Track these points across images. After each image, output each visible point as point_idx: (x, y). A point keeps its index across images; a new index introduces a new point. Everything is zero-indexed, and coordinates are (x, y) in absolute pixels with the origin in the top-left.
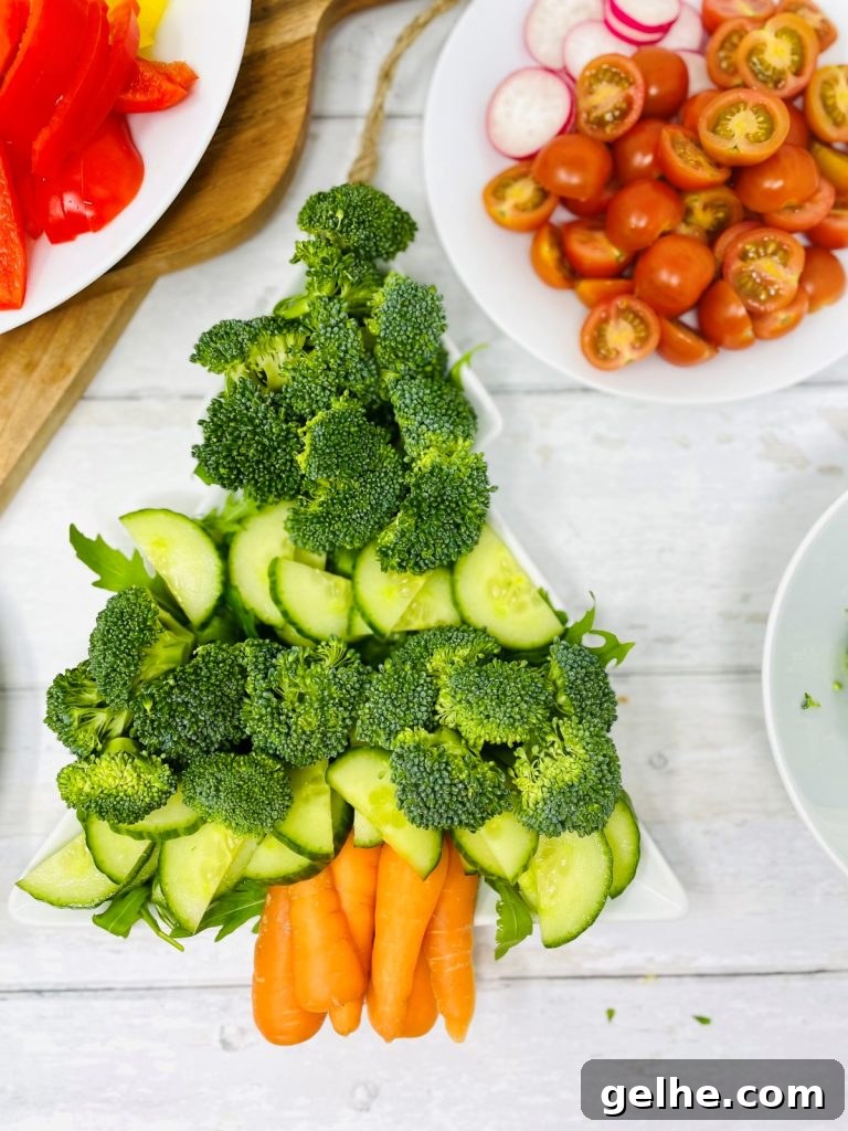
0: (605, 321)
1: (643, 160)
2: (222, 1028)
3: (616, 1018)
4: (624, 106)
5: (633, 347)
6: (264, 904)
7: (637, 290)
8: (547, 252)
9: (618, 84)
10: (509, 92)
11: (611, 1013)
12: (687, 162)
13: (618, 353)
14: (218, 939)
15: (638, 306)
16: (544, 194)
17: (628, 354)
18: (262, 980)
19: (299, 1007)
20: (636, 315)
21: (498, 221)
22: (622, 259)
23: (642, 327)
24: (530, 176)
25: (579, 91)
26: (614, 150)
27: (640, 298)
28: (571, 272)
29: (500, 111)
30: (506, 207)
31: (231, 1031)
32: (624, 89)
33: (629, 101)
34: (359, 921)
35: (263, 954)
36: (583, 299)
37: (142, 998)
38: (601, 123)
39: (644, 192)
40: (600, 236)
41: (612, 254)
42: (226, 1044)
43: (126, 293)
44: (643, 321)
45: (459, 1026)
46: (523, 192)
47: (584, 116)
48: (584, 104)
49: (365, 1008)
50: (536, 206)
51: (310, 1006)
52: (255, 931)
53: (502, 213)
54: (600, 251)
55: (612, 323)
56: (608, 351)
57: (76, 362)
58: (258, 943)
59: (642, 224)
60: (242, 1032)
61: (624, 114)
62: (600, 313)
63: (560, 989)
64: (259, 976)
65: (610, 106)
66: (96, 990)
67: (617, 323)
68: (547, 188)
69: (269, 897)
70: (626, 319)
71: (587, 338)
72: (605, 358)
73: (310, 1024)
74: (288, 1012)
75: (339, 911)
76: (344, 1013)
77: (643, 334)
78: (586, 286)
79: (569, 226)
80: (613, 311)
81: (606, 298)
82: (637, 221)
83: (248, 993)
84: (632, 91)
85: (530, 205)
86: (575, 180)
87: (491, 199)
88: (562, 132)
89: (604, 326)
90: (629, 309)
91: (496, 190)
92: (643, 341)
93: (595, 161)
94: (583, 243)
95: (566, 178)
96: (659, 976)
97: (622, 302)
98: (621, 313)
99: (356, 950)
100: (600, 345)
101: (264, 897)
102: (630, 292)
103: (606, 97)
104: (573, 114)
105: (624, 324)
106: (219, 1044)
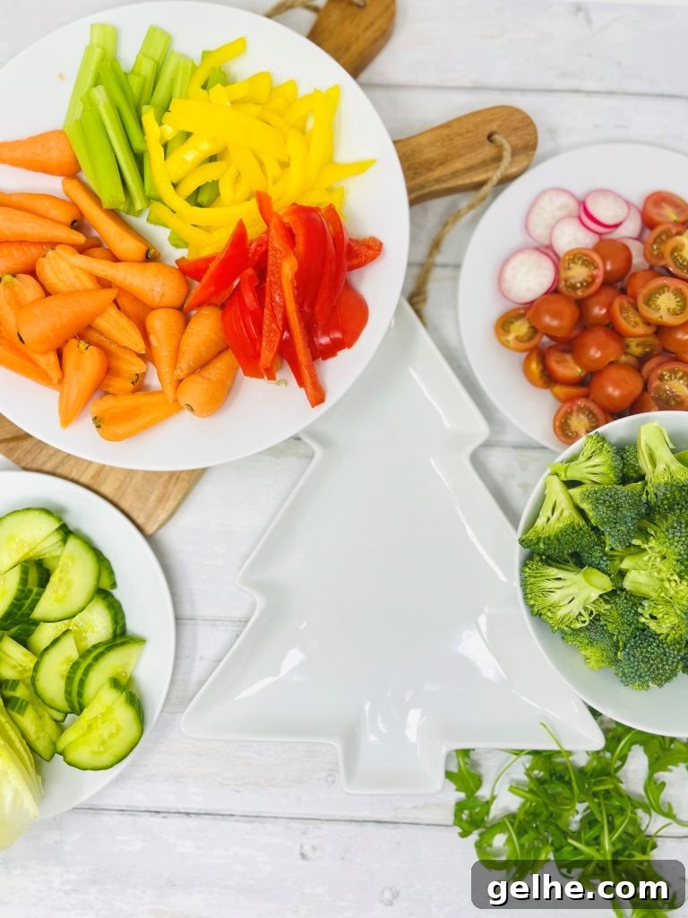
0: (571, 413)
1: (599, 311)
2: (302, 846)
4: (590, 280)
7: (592, 396)
8: (535, 367)
9: (586, 266)
10: (515, 262)
12: (629, 323)
13: (577, 434)
15: (593, 407)
16: (534, 331)
20: (591, 412)
21: (505, 344)
22: (583, 374)
23: (594, 420)
24: (526, 318)
25: (561, 268)
26: (582, 304)
27: (593, 401)
28: (549, 379)
29: (508, 273)
30: (511, 337)
31: (307, 848)
32: (591, 270)
33: (594, 278)
36: (556, 396)
38: (573, 287)
39: (600, 335)
40: (569, 357)
41: (578, 371)
42: (303, 856)
44: (595, 416)
46: (521, 328)
47: (563, 283)
48: (563, 274)
50: (530, 339)
53: (508, 341)
54: (569, 369)
55: (574, 414)
56: (570, 432)
59: (598, 355)
60: (314, 849)
61: (589, 284)
62: (566, 407)
65: (580, 279)
67: (578, 416)
68: (537, 327)
70: (584, 414)
71: (557, 423)
72: (569, 437)
77: (595, 424)
78: (559, 390)
79: (550, 348)
80: (575, 408)
81: (571, 399)
82: (595, 353)
84: (595, 272)
85: (526, 338)
86: (555, 323)
87: (501, 332)
88: (547, 293)
89: (570, 416)
90: (586, 408)
91: (504, 324)
92: (594, 427)
93: (569, 313)
94: (558, 362)
95: (550, 321)
97: (581, 403)
98: (580, 409)
100: (565, 428)
102: (587, 396)
103: (578, 273)
104: (557, 280)
105: (582, 417)
106: (299, 856)
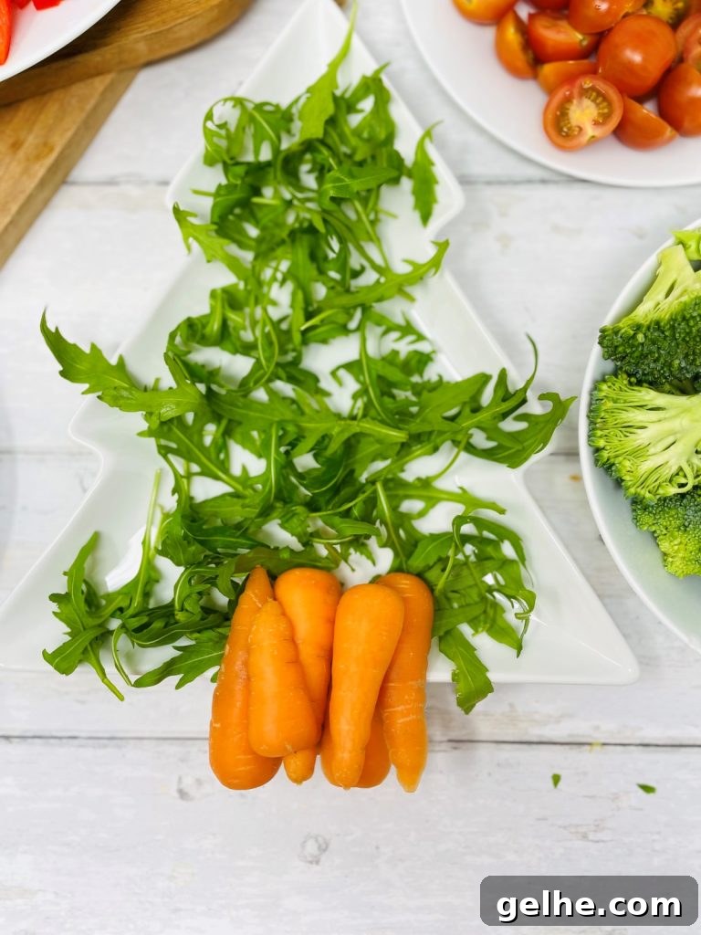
0: (568, 100)
2: (180, 779)
3: (561, 784)
5: (596, 123)
6: (223, 654)
7: (601, 70)
11: (556, 779)
13: (581, 129)
14: (178, 687)
15: (601, 86)
17: (590, 131)
18: (218, 725)
19: (254, 753)
20: (599, 94)
21: (464, 10)
22: (585, 42)
23: (604, 105)
27: (606, 78)
28: (534, 57)
31: (188, 783)
34: (315, 671)
35: (220, 702)
37: (105, 746)
40: (563, 23)
41: (575, 37)
42: (183, 794)
43: (108, 78)
44: (605, 98)
45: (411, 777)
49: (318, 757)
51: (264, 750)
52: (213, 680)
53: (470, 2)
54: (565, 34)
55: (575, 101)
56: (569, 129)
57: (59, 142)
58: (216, 690)
60: (199, 782)
62: (563, 92)
63: (507, 753)
64: (216, 722)
66: (60, 738)
67: (580, 103)
69: (227, 647)
70: (589, 98)
71: (550, 116)
72: (567, 135)
73: (264, 769)
74: (242, 757)
75: (296, 661)
76: (297, 761)
77: (606, 111)
78: (549, 70)
79: (532, 17)
80: (576, 91)
81: (570, 79)
83: (206, 746)
89: (567, 106)
90: (593, 89)
92: (606, 118)
94: (547, 28)
96: (604, 744)
97: (587, 83)
98: (584, 93)
99: (312, 700)
100: (562, 124)
101: (223, 648)
102: (593, 73)
105: (587, 102)
106: (176, 795)
